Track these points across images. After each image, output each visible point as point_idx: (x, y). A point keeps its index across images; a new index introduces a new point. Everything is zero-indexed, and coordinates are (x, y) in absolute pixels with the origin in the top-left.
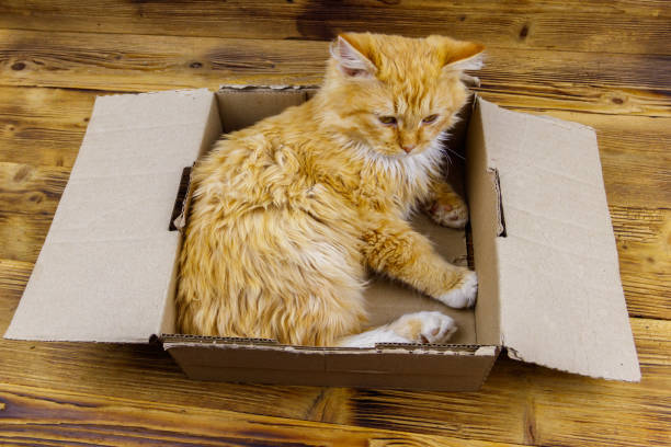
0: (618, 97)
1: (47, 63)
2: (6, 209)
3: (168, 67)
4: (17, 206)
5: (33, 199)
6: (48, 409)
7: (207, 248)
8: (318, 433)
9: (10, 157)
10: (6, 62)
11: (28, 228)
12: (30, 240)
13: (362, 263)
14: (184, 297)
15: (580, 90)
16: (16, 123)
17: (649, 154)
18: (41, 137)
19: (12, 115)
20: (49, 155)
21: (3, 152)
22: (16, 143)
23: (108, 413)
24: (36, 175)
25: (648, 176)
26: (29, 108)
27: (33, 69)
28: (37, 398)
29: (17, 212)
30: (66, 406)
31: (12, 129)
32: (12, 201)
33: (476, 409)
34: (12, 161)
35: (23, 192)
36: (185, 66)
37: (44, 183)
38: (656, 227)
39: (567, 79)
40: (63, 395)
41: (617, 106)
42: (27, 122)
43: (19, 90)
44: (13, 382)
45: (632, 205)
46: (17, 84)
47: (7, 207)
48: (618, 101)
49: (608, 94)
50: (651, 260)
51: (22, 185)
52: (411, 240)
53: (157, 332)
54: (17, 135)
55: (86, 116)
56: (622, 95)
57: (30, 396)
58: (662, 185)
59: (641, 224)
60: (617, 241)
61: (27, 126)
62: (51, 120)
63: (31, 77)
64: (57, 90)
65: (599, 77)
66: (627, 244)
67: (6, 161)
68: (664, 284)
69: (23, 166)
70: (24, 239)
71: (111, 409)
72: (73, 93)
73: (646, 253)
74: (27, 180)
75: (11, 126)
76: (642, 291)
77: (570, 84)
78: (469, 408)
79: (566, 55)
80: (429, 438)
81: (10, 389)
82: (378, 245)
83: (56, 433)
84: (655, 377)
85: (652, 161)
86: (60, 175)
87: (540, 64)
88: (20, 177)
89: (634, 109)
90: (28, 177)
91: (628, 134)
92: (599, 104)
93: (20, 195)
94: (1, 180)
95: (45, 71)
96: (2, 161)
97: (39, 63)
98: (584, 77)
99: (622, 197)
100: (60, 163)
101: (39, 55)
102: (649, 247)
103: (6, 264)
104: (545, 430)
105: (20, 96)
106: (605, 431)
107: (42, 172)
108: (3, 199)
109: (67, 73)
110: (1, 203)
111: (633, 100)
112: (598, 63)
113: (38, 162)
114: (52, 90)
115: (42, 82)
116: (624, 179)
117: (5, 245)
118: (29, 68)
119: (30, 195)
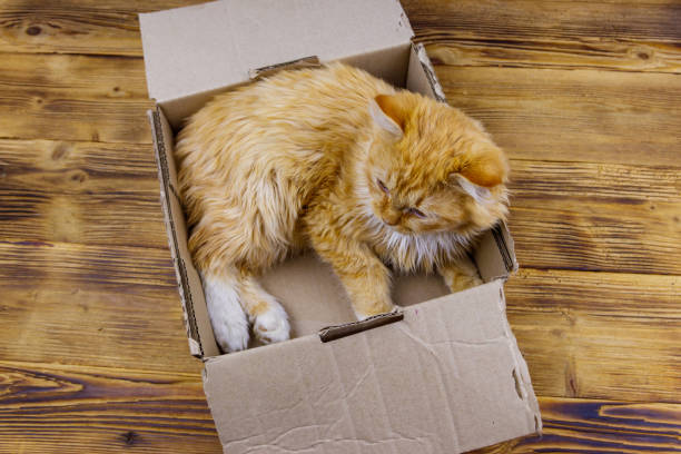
0: (644, 51)
1: (64, 27)
2: (49, 189)
4: (63, 187)
5: (75, 178)
6: (125, 388)
9: (43, 133)
10: (20, 25)
11: (75, 209)
12: (79, 221)
15: (606, 45)
16: (43, 94)
17: (674, 112)
18: (71, 109)
19: (37, 86)
20: (83, 130)
21: (33, 127)
22: (46, 116)
23: (182, 388)
24: (74, 152)
25: (673, 135)
26: (53, 77)
27: (51, 34)
28: (113, 378)
29: (61, 192)
30: (141, 384)
31: (40, 102)
32: (53, 181)
34: (45, 138)
35: (64, 171)
37: (83, 161)
39: (594, 33)
40: (137, 374)
41: (643, 61)
42: (53, 94)
43: (39, 58)
44: (86, 364)
45: (658, 164)
46: (35, 51)
47: (49, 187)
48: (644, 56)
49: (635, 49)
50: (676, 220)
51: (61, 164)
54: (47, 108)
55: (116, 85)
56: (647, 49)
57: (106, 377)
59: (666, 184)
61: (54, 98)
62: (79, 91)
63: (49, 43)
64: (81, 58)
65: (625, 30)
66: (655, 205)
67: (40, 138)
69: (59, 143)
70: (73, 221)
71: (186, 384)
72: (99, 60)
73: (672, 213)
74: (66, 158)
75: (37, 98)
76: (669, 250)
77: (597, 39)
79: (593, 7)
81: (85, 371)
83: (137, 410)
85: (677, 119)
86: (100, 151)
87: (567, 16)
88: (58, 154)
89: (660, 65)
90: (65, 154)
91: (652, 92)
92: (626, 60)
93: (61, 175)
94: (38, 159)
95: (63, 35)
96: (35, 137)
97: (54, 27)
98: (610, 31)
99: (648, 157)
100: (96, 139)
101: (54, 17)
102: (675, 207)
103: (60, 247)
104: (585, 383)
105: (42, 64)
106: (637, 382)
107: (80, 149)
108: (44, 179)
109: (87, 37)
110: (43, 183)
111: (658, 55)
112: (624, 14)
113: (72, 137)
114: (75, 57)
115: (62, 48)
116: (650, 138)
117: (55, 226)
118: (45, 33)
119: (71, 173)
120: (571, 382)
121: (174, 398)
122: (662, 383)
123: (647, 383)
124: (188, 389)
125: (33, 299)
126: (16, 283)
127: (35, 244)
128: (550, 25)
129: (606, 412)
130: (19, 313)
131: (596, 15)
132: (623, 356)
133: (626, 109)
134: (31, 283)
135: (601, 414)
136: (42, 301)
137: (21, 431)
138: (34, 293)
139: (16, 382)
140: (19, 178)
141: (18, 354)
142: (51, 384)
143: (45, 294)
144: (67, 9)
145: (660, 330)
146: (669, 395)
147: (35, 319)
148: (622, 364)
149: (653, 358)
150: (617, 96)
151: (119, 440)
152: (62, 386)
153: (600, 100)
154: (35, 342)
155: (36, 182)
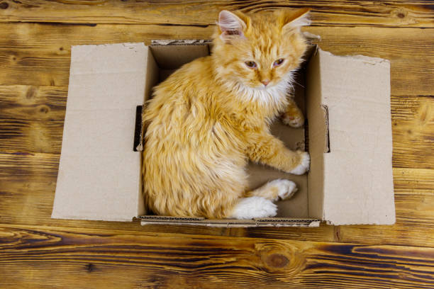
0: (402, 12)
1: (23, 2)
2: (27, 118)
4: (34, 116)
5: (42, 110)
6: (85, 240)
7: (156, 167)
8: (228, 242)
9: (19, 81)
11: (45, 131)
12: (47, 138)
13: (246, 159)
14: (147, 192)
15: (377, 7)
16: (15, 53)
17: (417, 57)
18: (35, 64)
19: (11, 48)
20: (44, 78)
21: (14, 77)
22: (20, 69)
24: (40, 93)
25: (414, 74)
26: (21, 40)
27: (15, 8)
28: (77, 234)
29: (35, 120)
31: (14, 59)
32: (30, 112)
34: (22, 84)
35: (34, 106)
36: (117, 0)
37: (46, 99)
38: (414, 109)
40: (92, 231)
41: (400, 19)
42: (22, 53)
43: (11, 25)
44: (62, 226)
45: (402, 94)
46: (7, 20)
47: (27, 117)
48: (401, 16)
50: (409, 132)
51: (32, 101)
52: (274, 144)
53: (136, 216)
54: (20, 63)
55: (60, 46)
57: (74, 233)
58: (422, 79)
59: (406, 108)
60: (392, 120)
61: (22, 56)
62: (38, 50)
63: (15, 14)
64: (36, 25)
66: (397, 122)
67: (18, 84)
68: (416, 147)
69: (30, 87)
70: (44, 138)
71: (118, 237)
72: (48, 27)
73: (407, 127)
74: (35, 97)
75: (12, 57)
76: (402, 152)
77: (371, 3)
80: (285, 242)
81: (62, 229)
82: (256, 151)
83: (93, 251)
84: (404, 202)
85: (418, 63)
86: (55, 92)
88: (30, 94)
89: (411, 22)
90: (34, 95)
91: (405, 43)
92: (389, 19)
93: (33, 108)
94: (18, 98)
95: (23, 8)
96: (14, 83)
97: (17, 3)
100: (52, 84)
102: (409, 123)
103: (39, 156)
104: (345, 234)
105: (12, 31)
106: (376, 233)
107: (43, 91)
108: (23, 111)
109: (38, 9)
110: (23, 114)
111: (410, 14)
113: (38, 82)
114: (32, 24)
115: (23, 18)
116: (400, 76)
117: (34, 142)
118: (11, 7)
119: (40, 107)
120: (337, 234)
121: (113, 244)
122: (389, 234)
123: (381, 234)
124: (120, 239)
125: (26, 188)
126: (16, 178)
127: (23, 154)
129: (356, 250)
130: (20, 197)
133: (386, 56)
134: (25, 178)
135: (353, 251)
136: (32, 189)
137: (30, 264)
138: (27, 184)
139: (23, 237)
140: (8, 111)
141: (22, 221)
142: (43, 237)
143: (34, 185)
146: (393, 240)
147: (30, 200)
150: (381, 46)
151: (85, 269)
152: (50, 239)
153: (369, 50)
154: (31, 214)
155: (20, 114)
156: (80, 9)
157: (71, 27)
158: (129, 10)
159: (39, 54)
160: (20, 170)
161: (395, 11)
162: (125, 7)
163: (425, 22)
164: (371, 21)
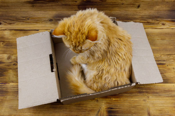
0: (163, 23)
1: (8, 22)
2: (7, 68)
3: (43, 21)
4: (10, 67)
5: (14, 64)
9: (4, 52)
15: (154, 22)
16: (4, 42)
17: (172, 39)
18: (11, 45)
19: (2, 39)
21: (2, 51)
22: (5, 48)
24: (13, 57)
25: (172, 46)
26: (6, 37)
27: (4, 24)
29: (10, 69)
31: (3, 44)
32: (8, 66)
33: (136, 110)
34: (5, 54)
36: (48, 21)
37: (16, 60)
39: (150, 18)
41: (163, 26)
42: (6, 41)
43: (2, 31)
45: (168, 54)
47: (7, 67)
48: (163, 24)
49: (161, 22)
50: (174, 68)
51: (10, 61)
54: (5, 45)
56: (164, 22)
59: (171, 59)
61: (7, 43)
63: (4, 27)
64: (13, 31)
65: (158, 17)
66: (168, 65)
67: (3, 54)
69: (9, 55)
70: (15, 76)
72: (18, 31)
73: (172, 67)
74: (11, 59)
75: (2, 43)
76: (172, 77)
77: (151, 20)
78: (134, 110)
79: (150, 11)
85: (173, 41)
87: (143, 14)
88: (9, 58)
89: (168, 26)
90: (11, 58)
91: (166, 34)
92: (159, 26)
93: (10, 64)
94: (3, 60)
95: (8, 24)
96: (2, 54)
97: (5, 22)
98: (154, 18)
99: (166, 52)
101: (4, 19)
102: (173, 65)
103: (11, 84)
104: (152, 113)
105: (3, 33)
106: (166, 112)
107: (15, 56)
108: (5, 65)
109: (14, 25)
110: (5, 66)
111: (167, 24)
112: (158, 13)
113: (13, 53)
114: (11, 30)
115: (8, 28)
116: (166, 47)
117: (9, 78)
118: (3, 24)
119: (13, 63)
120: (149, 113)
122: (172, 112)
123: (168, 112)
125: (5, 99)
127: (5, 83)
128: (138, 17)
130: (1, 103)
131: (150, 13)
132: (162, 106)
133: (159, 39)
136: (8, 99)
138: (5, 97)
143: (8, 97)
144: (8, 17)
145: (171, 98)
147: (6, 104)
148: (162, 108)
149: (170, 106)
150: (157, 36)
153: (152, 37)
154: (7, 110)
155: (4, 66)
156: (32, 24)
157: (28, 31)
158: (53, 24)
159: (14, 42)
160: (2, 91)
161: (161, 23)
162: (51, 23)
163: (173, 27)
164: (152, 26)
